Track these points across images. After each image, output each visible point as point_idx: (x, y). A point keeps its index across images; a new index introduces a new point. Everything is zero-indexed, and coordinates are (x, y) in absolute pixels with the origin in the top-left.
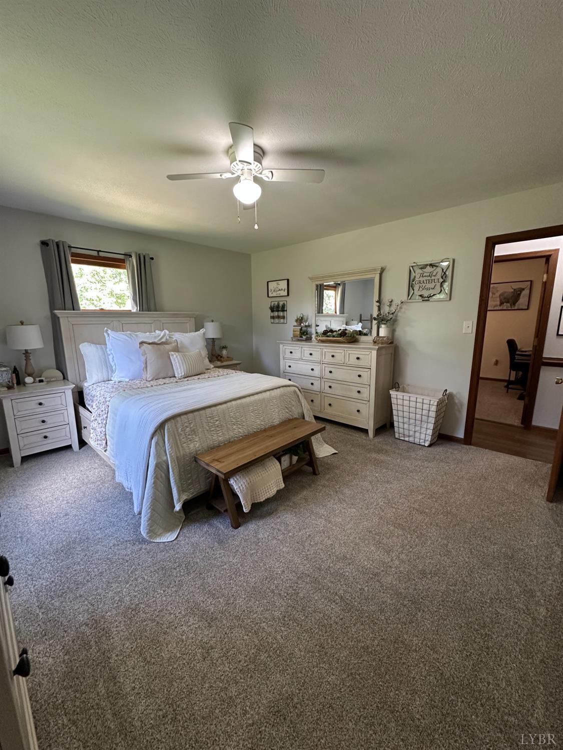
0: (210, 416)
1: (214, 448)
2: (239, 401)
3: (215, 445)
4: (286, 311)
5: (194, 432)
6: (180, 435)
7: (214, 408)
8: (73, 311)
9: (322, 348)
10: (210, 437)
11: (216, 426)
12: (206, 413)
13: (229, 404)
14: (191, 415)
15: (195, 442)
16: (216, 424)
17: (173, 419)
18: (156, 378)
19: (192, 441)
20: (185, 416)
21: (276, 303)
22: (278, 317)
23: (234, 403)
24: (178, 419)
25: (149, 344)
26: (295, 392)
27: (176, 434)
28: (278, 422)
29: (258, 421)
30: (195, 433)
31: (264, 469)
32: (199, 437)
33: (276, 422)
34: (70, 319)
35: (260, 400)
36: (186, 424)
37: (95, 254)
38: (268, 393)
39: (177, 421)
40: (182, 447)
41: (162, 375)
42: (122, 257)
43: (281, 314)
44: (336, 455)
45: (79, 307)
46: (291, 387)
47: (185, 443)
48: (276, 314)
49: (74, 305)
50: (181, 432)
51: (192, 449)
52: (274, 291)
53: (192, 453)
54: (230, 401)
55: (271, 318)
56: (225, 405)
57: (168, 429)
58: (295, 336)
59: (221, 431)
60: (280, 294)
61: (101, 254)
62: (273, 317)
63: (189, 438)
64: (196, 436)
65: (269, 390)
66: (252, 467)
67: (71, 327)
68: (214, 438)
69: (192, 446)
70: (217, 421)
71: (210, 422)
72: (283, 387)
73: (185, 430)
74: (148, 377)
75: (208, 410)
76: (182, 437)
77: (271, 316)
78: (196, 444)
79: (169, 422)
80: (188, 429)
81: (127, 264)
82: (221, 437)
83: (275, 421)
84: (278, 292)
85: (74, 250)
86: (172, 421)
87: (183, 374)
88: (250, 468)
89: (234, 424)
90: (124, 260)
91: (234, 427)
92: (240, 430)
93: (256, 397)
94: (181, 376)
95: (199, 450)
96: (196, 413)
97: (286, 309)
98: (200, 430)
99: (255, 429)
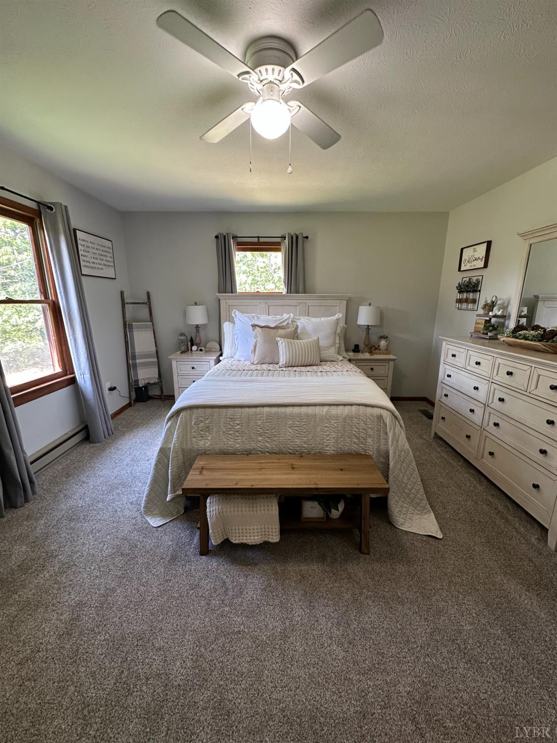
0: (231, 417)
1: (228, 454)
2: (274, 410)
3: (229, 451)
4: (480, 291)
5: (208, 429)
6: (192, 428)
7: (239, 410)
8: (231, 294)
9: (495, 356)
10: (224, 440)
11: (235, 430)
12: (226, 413)
13: (259, 410)
14: (209, 411)
15: (207, 441)
16: (236, 428)
17: (190, 410)
18: (262, 362)
19: (204, 438)
20: (203, 410)
21: (467, 279)
22: (467, 301)
23: (266, 409)
24: (195, 411)
25: (262, 327)
26: (380, 418)
27: (189, 426)
28: (333, 452)
29: (297, 440)
30: (209, 431)
31: (251, 506)
32: (212, 437)
33: (330, 450)
34: (227, 301)
35: (308, 415)
36: (201, 419)
37: (256, 240)
38: (326, 408)
39: (193, 413)
40: (191, 441)
41: (268, 360)
42: (279, 240)
43: (471, 296)
44: (431, 541)
45: (236, 291)
46: (375, 408)
47: (195, 437)
48: (465, 295)
49: (233, 289)
50: (194, 426)
51: (201, 446)
52: (468, 261)
53: (200, 450)
54: (263, 406)
55: (456, 302)
56: (253, 410)
57: (182, 418)
58: (476, 331)
59: (240, 438)
60: (474, 266)
61: (261, 240)
62: (459, 301)
63: (200, 434)
64: (210, 434)
65: (330, 405)
66: (236, 496)
67: (227, 308)
68: (230, 443)
69: (202, 443)
70: (238, 425)
71: (229, 424)
72: (359, 405)
73: (198, 424)
74: (255, 359)
75: (231, 411)
76: (193, 431)
77: (457, 299)
78: (207, 442)
79: (185, 412)
80: (202, 424)
81: (283, 248)
82: (239, 444)
83: (327, 449)
84: (473, 263)
85: (240, 240)
86: (189, 411)
87: (285, 362)
88: (232, 496)
89: (261, 435)
90: (280, 243)
91: (260, 438)
92: (266, 444)
93: (304, 410)
94: (283, 365)
95: (208, 450)
96: (215, 410)
97: (479, 289)
98: (215, 429)
99: (291, 450)
